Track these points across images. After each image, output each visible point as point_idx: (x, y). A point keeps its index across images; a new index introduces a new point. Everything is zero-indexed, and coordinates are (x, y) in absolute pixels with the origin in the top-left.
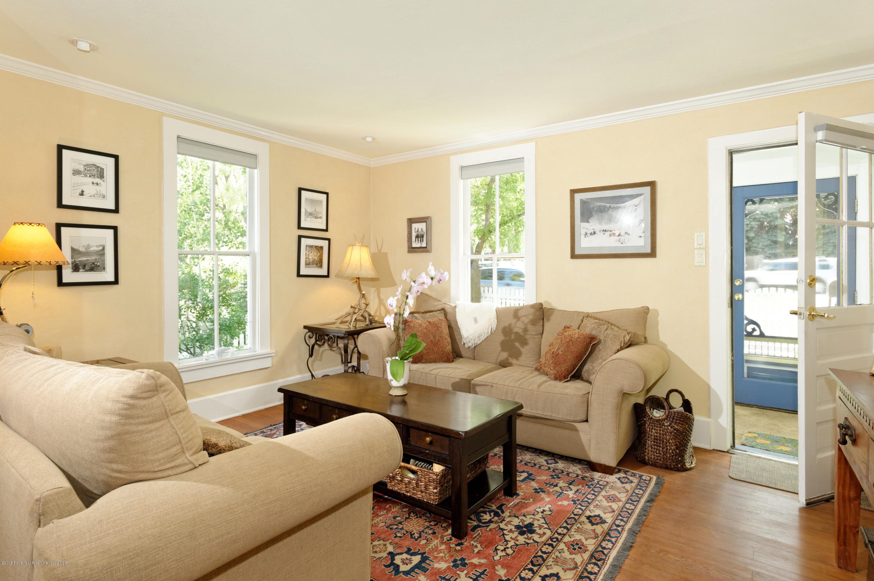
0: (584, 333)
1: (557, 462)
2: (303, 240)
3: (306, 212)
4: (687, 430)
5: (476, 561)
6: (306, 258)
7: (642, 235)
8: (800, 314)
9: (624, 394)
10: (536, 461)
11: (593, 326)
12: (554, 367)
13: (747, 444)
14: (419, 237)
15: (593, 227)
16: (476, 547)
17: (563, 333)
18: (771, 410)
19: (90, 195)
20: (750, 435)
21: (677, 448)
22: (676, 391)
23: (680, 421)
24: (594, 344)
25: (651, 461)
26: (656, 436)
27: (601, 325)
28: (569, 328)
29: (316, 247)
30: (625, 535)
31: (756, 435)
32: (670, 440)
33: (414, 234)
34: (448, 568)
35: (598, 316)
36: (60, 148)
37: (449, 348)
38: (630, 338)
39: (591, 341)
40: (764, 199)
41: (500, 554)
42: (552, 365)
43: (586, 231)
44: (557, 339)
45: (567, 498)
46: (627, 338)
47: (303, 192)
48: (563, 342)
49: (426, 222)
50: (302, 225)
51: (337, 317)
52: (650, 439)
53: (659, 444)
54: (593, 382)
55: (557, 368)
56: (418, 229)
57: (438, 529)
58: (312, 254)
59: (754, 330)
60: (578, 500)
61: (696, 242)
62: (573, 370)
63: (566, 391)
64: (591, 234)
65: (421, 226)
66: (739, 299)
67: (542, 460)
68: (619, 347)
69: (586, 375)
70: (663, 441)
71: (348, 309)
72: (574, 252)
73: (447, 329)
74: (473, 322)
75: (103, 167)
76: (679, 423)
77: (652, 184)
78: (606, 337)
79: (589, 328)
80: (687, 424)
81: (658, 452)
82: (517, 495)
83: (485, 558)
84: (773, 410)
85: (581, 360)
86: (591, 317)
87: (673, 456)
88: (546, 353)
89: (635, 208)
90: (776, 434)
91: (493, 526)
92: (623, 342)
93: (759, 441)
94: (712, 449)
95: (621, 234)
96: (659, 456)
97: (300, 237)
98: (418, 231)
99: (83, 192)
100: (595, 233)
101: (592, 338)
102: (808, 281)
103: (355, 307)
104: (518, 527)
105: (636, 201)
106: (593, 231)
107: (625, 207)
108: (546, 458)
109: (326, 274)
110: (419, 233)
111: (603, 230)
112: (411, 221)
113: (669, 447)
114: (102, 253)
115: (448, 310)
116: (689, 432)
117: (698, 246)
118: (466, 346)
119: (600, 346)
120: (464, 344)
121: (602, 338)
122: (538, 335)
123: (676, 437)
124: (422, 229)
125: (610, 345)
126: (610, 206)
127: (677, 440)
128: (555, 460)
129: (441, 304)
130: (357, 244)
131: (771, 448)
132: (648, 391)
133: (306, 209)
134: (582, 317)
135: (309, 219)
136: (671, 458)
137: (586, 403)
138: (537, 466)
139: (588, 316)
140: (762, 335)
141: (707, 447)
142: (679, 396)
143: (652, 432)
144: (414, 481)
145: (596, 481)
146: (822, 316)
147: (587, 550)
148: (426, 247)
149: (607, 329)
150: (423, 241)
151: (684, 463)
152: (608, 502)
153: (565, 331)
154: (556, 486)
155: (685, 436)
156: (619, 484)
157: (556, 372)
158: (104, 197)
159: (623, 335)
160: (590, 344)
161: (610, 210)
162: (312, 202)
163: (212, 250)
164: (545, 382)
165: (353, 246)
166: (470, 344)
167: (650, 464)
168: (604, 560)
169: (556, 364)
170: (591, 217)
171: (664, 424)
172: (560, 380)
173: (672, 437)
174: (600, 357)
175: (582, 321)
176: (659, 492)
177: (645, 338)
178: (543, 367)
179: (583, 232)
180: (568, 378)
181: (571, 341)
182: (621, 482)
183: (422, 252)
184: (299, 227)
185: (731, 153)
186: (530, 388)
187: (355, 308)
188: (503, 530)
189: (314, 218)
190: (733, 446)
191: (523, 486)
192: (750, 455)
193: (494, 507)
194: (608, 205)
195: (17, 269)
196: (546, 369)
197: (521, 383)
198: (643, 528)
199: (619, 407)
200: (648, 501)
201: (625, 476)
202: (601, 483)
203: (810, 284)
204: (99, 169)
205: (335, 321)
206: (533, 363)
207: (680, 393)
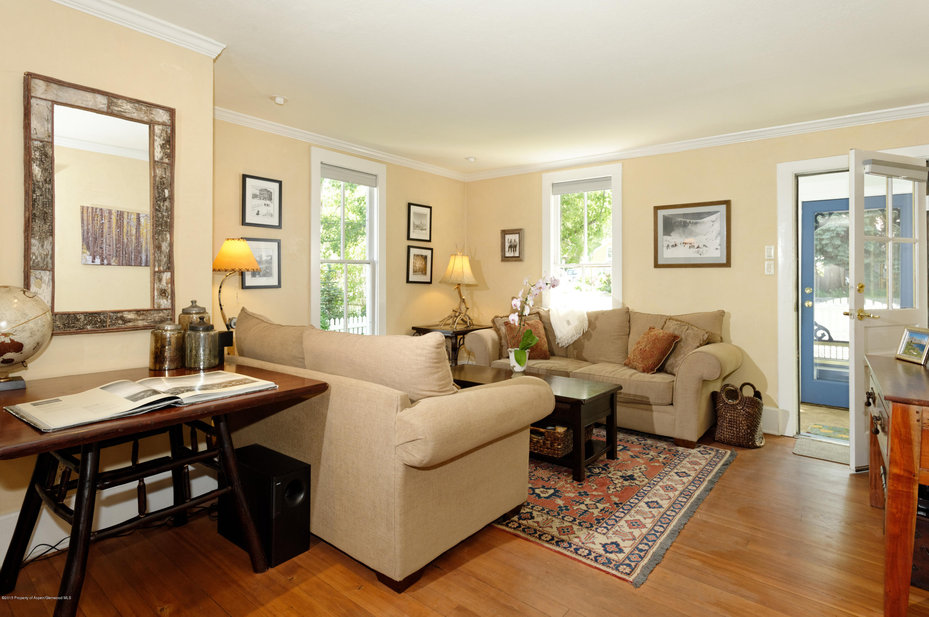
0: (668, 332)
1: (646, 440)
2: (412, 249)
3: (414, 224)
4: (756, 413)
5: (595, 493)
6: (414, 266)
7: (719, 247)
8: (851, 315)
9: (704, 381)
10: (628, 439)
11: (675, 327)
12: (642, 361)
13: (812, 432)
14: (512, 247)
15: (674, 240)
16: (593, 486)
17: (648, 333)
18: (839, 409)
19: (263, 214)
20: (815, 426)
21: (748, 428)
22: (748, 384)
23: (751, 405)
24: (677, 342)
25: (726, 440)
26: (731, 419)
27: (682, 326)
28: (654, 329)
29: (422, 256)
30: (705, 483)
31: (821, 427)
32: (743, 422)
33: (507, 245)
34: (576, 496)
35: (679, 318)
36: (245, 177)
37: (546, 346)
38: (709, 336)
39: (674, 339)
40: (833, 213)
41: (612, 490)
42: (641, 360)
43: (668, 243)
44: (644, 338)
45: (658, 461)
46: (706, 336)
47: (412, 207)
48: (650, 340)
49: (519, 233)
50: (411, 237)
51: (441, 320)
52: (725, 421)
53: (733, 425)
54: (676, 374)
55: (645, 362)
56: (511, 240)
57: (561, 476)
58: (418, 262)
59: (823, 335)
60: (667, 463)
61: (766, 254)
62: (659, 364)
63: (654, 380)
64: (673, 246)
65: (514, 238)
66: (809, 306)
67: (634, 438)
68: (698, 344)
69: (670, 369)
70: (737, 423)
71: (450, 313)
72: (657, 262)
73: (543, 330)
74: (567, 324)
75: (271, 191)
76: (750, 407)
77: (727, 203)
78: (687, 336)
79: (671, 328)
80: (757, 407)
81: (732, 432)
82: (618, 459)
83: (602, 492)
84: (841, 410)
85: (666, 355)
86: (673, 319)
87: (745, 435)
88: (634, 350)
89: (712, 223)
90: (838, 426)
91: (602, 475)
92: (702, 340)
93: (822, 431)
94: (780, 435)
95: (700, 246)
96: (733, 436)
97: (409, 247)
98: (511, 242)
99: (258, 212)
100: (676, 245)
101: (675, 337)
102: (858, 288)
103: (456, 310)
104: (622, 477)
105: (713, 217)
106: (674, 244)
107: (703, 222)
108: (637, 437)
109: (429, 281)
110: (512, 244)
111: (684, 243)
112: (504, 233)
113: (741, 428)
114: (270, 262)
115: (542, 313)
116: (758, 414)
117: (768, 258)
118: (560, 345)
119: (682, 344)
120: (558, 344)
121: (683, 336)
122: (624, 335)
123: (747, 419)
124: (515, 240)
125: (691, 343)
126: (690, 222)
127: (748, 421)
128: (644, 439)
129: (535, 309)
130: (458, 254)
131: (833, 435)
132: (725, 378)
133: (414, 222)
134: (664, 320)
135: (416, 231)
136: (743, 436)
137: (671, 390)
138: (630, 442)
139: (670, 318)
140: (831, 340)
141: (776, 433)
142: (751, 388)
143: (727, 415)
144: (541, 441)
145: (680, 452)
146: (868, 316)
147: (678, 490)
148: (519, 257)
149: (687, 329)
150: (516, 251)
151: (755, 441)
152: (691, 465)
153: (651, 331)
154: (648, 454)
155: (755, 418)
156: (699, 455)
157: (644, 365)
158: (272, 216)
159: (702, 334)
160: (674, 341)
161: (690, 225)
162: (418, 215)
163: (342, 259)
164: (635, 373)
165: (455, 255)
166: (564, 344)
167: (725, 443)
168: (691, 495)
169: (643, 359)
170: (673, 231)
171: (737, 408)
172: (648, 372)
173: (744, 418)
174: (682, 352)
175: (665, 323)
176: (733, 460)
177: (721, 338)
178: (632, 362)
179: (665, 244)
180: (654, 370)
181: (657, 339)
182: (701, 453)
183: (515, 261)
184: (409, 238)
185: (797, 177)
186: (623, 378)
187: (456, 312)
188: (611, 478)
189: (420, 230)
190: (799, 433)
191: (621, 454)
192: (813, 440)
193: (601, 465)
194: (688, 221)
195: (230, 274)
196: (635, 363)
197: (615, 374)
198: (720, 480)
199: (699, 392)
200: (723, 465)
201: (704, 450)
202: (684, 453)
203: (859, 290)
204: (269, 193)
205: (438, 323)
206: (621, 360)
207: (752, 386)
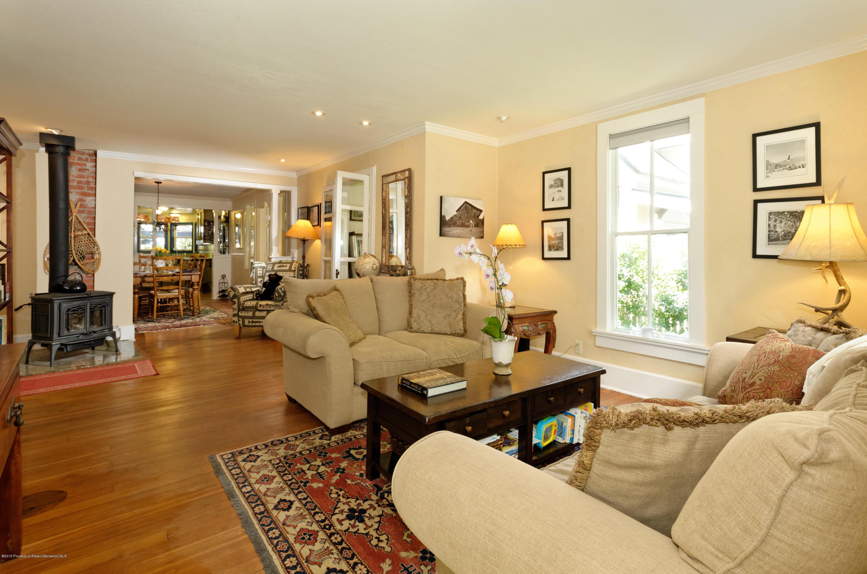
2: (760, 206)
3: (768, 164)
6: (770, 231)
29: (789, 213)
36: (544, 173)
47: (759, 138)
58: (783, 225)
75: (563, 179)
97: (756, 203)
99: (553, 198)
114: (562, 237)
135: (775, 173)
147: (296, 542)
184: (755, 189)
189: (786, 171)
204: (561, 181)
